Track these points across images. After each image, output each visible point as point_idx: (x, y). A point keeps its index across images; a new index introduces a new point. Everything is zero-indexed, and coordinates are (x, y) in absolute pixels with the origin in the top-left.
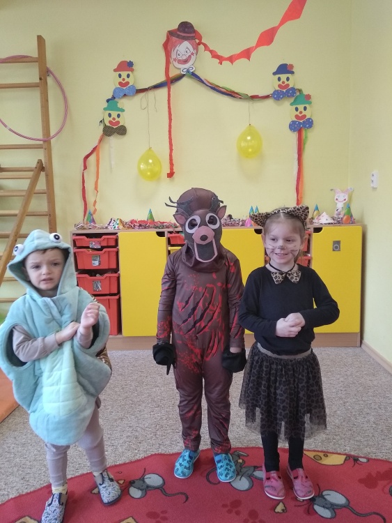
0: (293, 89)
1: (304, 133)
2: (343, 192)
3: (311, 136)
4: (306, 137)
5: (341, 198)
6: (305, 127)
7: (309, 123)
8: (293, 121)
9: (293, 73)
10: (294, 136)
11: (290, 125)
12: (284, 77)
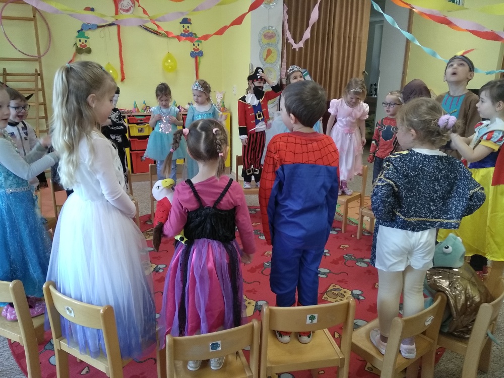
0: (191, 33)
1: (198, 58)
2: (220, 93)
3: (203, 61)
4: (200, 61)
5: (219, 97)
6: (199, 55)
7: (201, 54)
8: (192, 52)
9: (191, 24)
10: (193, 60)
11: (191, 54)
12: (186, 25)
